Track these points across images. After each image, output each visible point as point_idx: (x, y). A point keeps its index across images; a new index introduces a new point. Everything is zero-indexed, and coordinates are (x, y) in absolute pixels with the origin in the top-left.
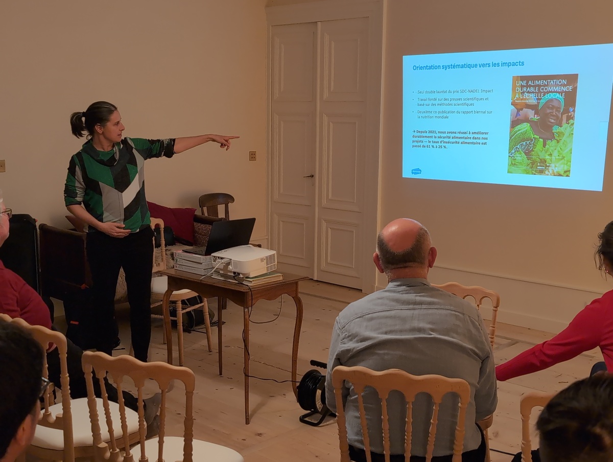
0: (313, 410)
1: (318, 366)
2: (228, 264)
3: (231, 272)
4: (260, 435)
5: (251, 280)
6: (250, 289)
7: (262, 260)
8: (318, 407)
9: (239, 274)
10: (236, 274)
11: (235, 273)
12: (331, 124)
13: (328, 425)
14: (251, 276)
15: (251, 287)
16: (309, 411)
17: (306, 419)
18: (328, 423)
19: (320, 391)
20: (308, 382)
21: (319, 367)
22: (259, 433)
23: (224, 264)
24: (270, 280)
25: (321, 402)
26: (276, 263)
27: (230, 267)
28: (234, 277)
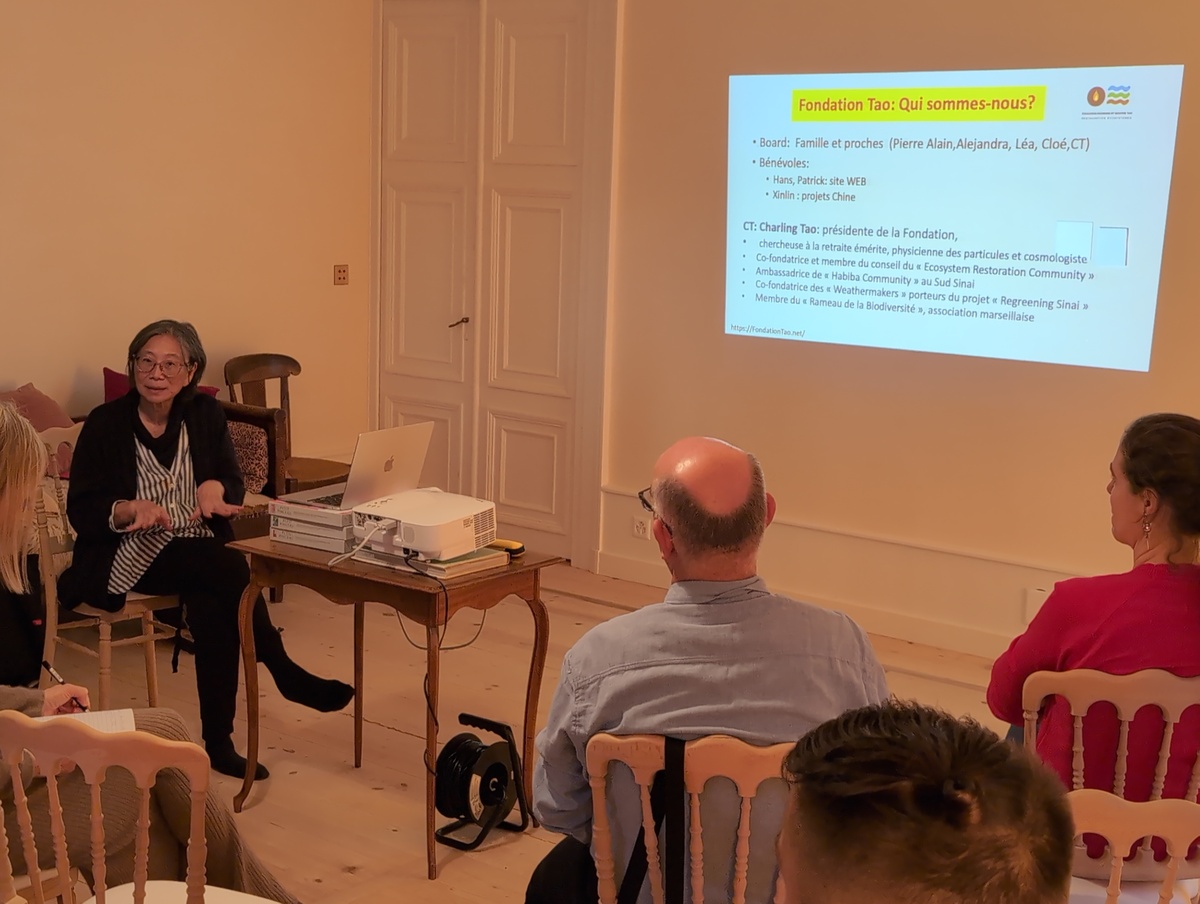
0: (462, 816)
1: (474, 726)
2: (393, 530)
3: (398, 548)
4: (352, 869)
5: (443, 566)
6: (442, 586)
7: (467, 523)
8: (474, 812)
9: (416, 553)
10: (411, 555)
11: (406, 551)
12: (509, 211)
13: (493, 847)
14: (443, 559)
15: (444, 584)
16: (455, 820)
17: (450, 836)
18: (493, 843)
19: (479, 778)
20: (453, 758)
21: (477, 728)
22: (351, 865)
23: (384, 532)
24: (481, 567)
25: (479, 801)
26: (495, 529)
27: (397, 539)
28: (406, 560)
